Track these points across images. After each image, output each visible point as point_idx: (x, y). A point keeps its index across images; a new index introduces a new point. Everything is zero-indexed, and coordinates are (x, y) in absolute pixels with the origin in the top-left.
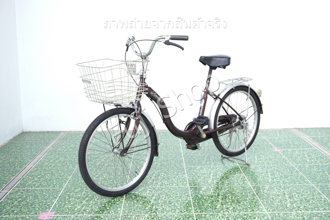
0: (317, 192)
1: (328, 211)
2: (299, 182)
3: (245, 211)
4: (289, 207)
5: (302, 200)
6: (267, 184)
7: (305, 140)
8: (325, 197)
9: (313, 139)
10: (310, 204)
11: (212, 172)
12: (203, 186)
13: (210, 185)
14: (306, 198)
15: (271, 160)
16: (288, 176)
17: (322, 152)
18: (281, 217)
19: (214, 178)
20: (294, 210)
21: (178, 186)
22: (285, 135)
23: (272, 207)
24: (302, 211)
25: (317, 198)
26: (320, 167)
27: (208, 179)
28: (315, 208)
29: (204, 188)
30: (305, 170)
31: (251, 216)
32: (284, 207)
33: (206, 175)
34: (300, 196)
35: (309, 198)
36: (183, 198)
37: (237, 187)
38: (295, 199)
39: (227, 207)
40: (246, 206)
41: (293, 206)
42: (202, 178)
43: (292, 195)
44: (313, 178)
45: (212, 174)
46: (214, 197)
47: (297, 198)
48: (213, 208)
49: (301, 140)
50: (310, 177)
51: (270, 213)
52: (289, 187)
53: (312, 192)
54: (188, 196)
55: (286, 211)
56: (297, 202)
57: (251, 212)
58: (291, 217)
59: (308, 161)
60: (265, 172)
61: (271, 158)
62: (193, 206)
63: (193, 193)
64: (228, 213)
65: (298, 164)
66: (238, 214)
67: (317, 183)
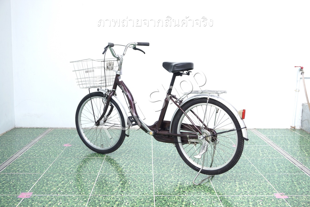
0: (264, 180)
1: (270, 196)
2: (249, 172)
3: (199, 194)
5: (249, 186)
7: (262, 139)
8: (270, 184)
10: (256, 189)
12: (166, 174)
13: (172, 173)
14: (253, 184)
16: (241, 167)
17: (275, 149)
18: (229, 200)
19: (177, 167)
20: (241, 194)
21: (144, 174)
24: (248, 195)
25: (263, 185)
28: (260, 193)
29: (166, 175)
31: (203, 198)
32: (233, 192)
35: (256, 185)
36: (147, 183)
38: (244, 185)
42: (166, 167)
44: (263, 169)
46: (174, 182)
48: (171, 191)
49: (258, 138)
51: (220, 196)
52: (241, 176)
53: (259, 180)
54: (151, 181)
55: (234, 195)
56: (245, 187)
57: (204, 195)
58: (237, 199)
59: (261, 155)
62: (154, 190)
63: (156, 179)
64: (183, 195)
66: (192, 196)
67: (265, 173)
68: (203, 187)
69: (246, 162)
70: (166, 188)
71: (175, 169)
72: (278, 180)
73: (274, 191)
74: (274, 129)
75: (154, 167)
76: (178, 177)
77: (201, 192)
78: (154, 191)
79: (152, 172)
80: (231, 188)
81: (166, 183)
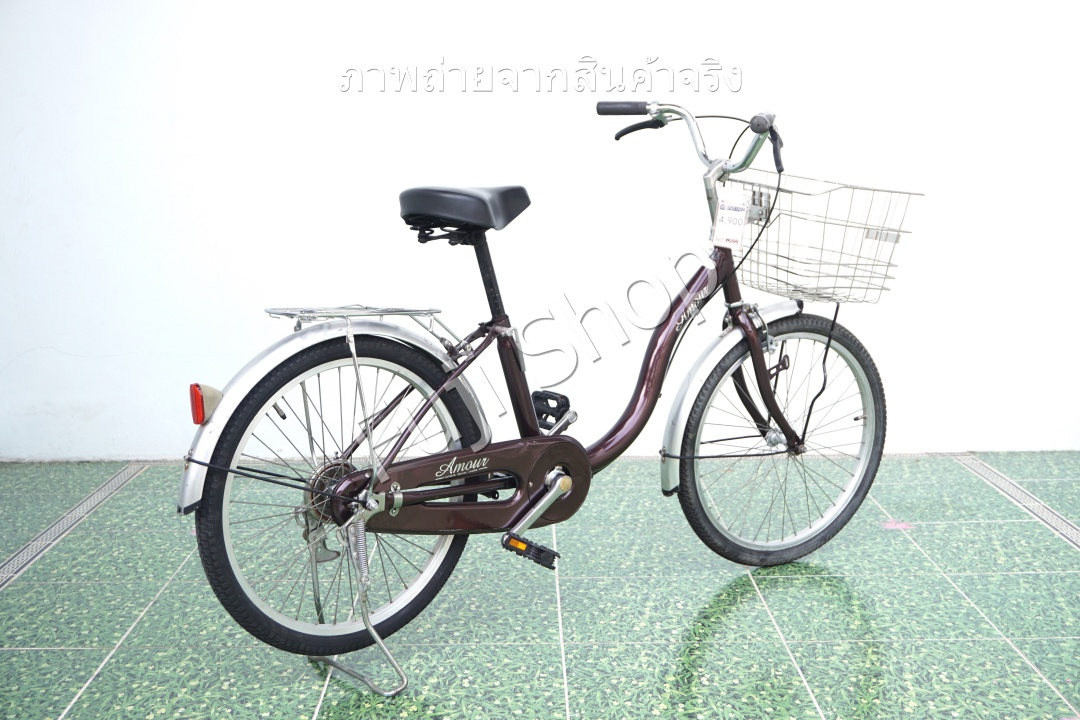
0: (1019, 664)
2: (957, 632)
4: (912, 711)
5: (959, 691)
6: (844, 635)
7: (1002, 493)
8: (1045, 680)
9: (1028, 489)
10: (987, 702)
11: (654, 595)
13: (638, 639)
14: (975, 682)
15: (868, 556)
16: (924, 610)
17: (1057, 533)
21: (525, 643)
22: (932, 473)
23: (851, 712)
25: (1014, 683)
26: (1041, 582)
27: (635, 621)
29: (615, 647)
30: (987, 590)
32: (892, 713)
33: (628, 608)
34: (955, 676)
35: (987, 683)
36: (537, 682)
37: (734, 647)
38: (937, 687)
39: (691, 711)
40: (758, 710)
41: (926, 709)
42: (613, 615)
43: (929, 673)
44: (1012, 616)
45: (650, 604)
46: (649, 678)
47: (945, 683)
49: (987, 492)
50: (1000, 613)
53: (999, 665)
54: (555, 674)
56: (942, 695)
59: (1002, 560)
60: (842, 596)
61: (870, 551)
62: (567, 709)
63: (576, 666)
65: (965, 570)
67: (1024, 635)
68: (770, 695)
69: (943, 592)
70: (615, 703)
71: (652, 622)
72: (1075, 662)
73: (1060, 709)
74: (1052, 453)
75: (566, 614)
76: (664, 654)
77: (761, 714)
78: (568, 712)
79: (556, 638)
80: (885, 699)
81: (614, 682)
